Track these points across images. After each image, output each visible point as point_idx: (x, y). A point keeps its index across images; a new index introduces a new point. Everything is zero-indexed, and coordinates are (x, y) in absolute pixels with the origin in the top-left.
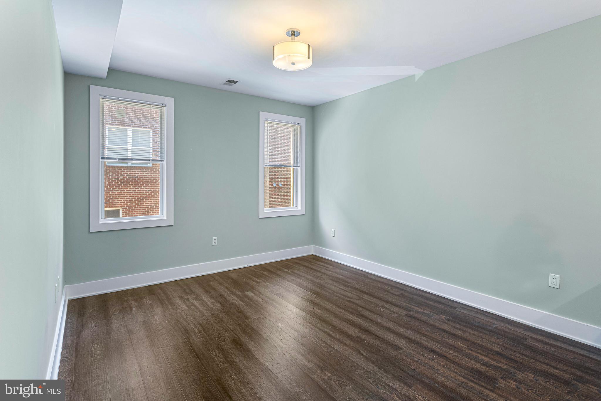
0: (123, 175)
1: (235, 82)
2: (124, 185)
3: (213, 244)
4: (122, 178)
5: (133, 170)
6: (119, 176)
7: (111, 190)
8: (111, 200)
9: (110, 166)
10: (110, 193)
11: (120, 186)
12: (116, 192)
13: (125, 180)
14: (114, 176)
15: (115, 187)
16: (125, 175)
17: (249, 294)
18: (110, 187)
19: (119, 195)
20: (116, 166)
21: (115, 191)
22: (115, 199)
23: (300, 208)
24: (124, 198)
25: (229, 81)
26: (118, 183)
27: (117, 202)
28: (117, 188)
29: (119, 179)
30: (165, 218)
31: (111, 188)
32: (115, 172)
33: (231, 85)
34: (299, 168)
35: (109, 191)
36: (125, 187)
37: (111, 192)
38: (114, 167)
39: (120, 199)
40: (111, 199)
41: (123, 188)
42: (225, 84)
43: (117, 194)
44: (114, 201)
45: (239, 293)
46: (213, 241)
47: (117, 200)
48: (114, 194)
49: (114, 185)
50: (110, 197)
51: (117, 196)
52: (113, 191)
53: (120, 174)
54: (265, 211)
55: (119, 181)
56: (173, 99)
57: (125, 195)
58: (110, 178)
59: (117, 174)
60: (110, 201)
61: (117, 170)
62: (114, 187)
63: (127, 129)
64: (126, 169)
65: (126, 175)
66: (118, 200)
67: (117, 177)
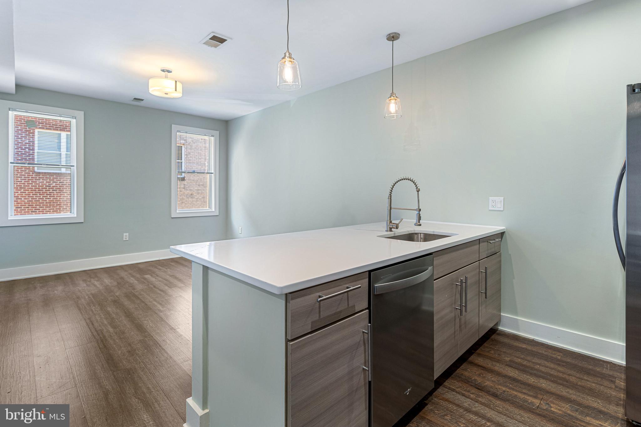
0: (55, 182)
1: (142, 100)
2: (56, 193)
3: (124, 239)
4: (54, 185)
5: (67, 176)
6: (51, 183)
7: (41, 198)
8: (41, 209)
9: (40, 172)
10: (39, 201)
11: (52, 194)
12: (48, 200)
13: (58, 187)
14: (45, 183)
15: (46, 195)
16: (57, 182)
17: (147, 276)
18: (39, 195)
19: (51, 203)
20: (47, 173)
21: (46, 199)
22: (46, 207)
23: (213, 210)
24: (57, 207)
25: (135, 99)
26: (50, 190)
27: (48, 210)
28: (49, 196)
29: (50, 186)
30: (76, 216)
31: (42, 196)
32: (46, 179)
33: (140, 102)
34: (213, 175)
35: (39, 199)
36: (58, 195)
37: (41, 200)
38: (45, 173)
39: (52, 207)
40: (41, 207)
41: (55, 196)
42: (133, 101)
43: (48, 202)
44: (45, 209)
45: (138, 276)
46: (124, 237)
47: (48, 208)
48: (45, 202)
49: (44, 193)
50: (40, 205)
51: (49, 204)
52: (44, 199)
53: (52, 181)
54: (177, 212)
55: (51, 188)
56: (83, 112)
57: (57, 203)
58: (41, 185)
59: (48, 181)
60: (39, 209)
61: (48, 177)
62: (44, 195)
63: (61, 134)
64: (59, 176)
65: (59, 182)
66: (50, 208)
67: (49, 184)
